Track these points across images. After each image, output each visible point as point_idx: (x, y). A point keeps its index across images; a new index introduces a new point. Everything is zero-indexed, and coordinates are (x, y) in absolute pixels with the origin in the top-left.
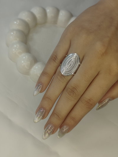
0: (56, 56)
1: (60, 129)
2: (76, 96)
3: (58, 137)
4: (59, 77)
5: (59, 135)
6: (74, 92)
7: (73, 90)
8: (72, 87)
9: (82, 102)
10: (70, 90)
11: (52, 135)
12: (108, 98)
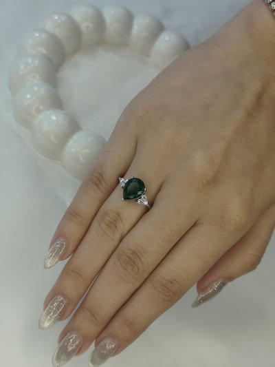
0: (101, 175)
1: (97, 345)
2: (138, 272)
3: (90, 364)
4: (104, 225)
5: (93, 361)
6: (134, 262)
7: (132, 259)
8: (130, 249)
9: (152, 285)
10: (125, 257)
11: (77, 357)
12: (218, 279)
